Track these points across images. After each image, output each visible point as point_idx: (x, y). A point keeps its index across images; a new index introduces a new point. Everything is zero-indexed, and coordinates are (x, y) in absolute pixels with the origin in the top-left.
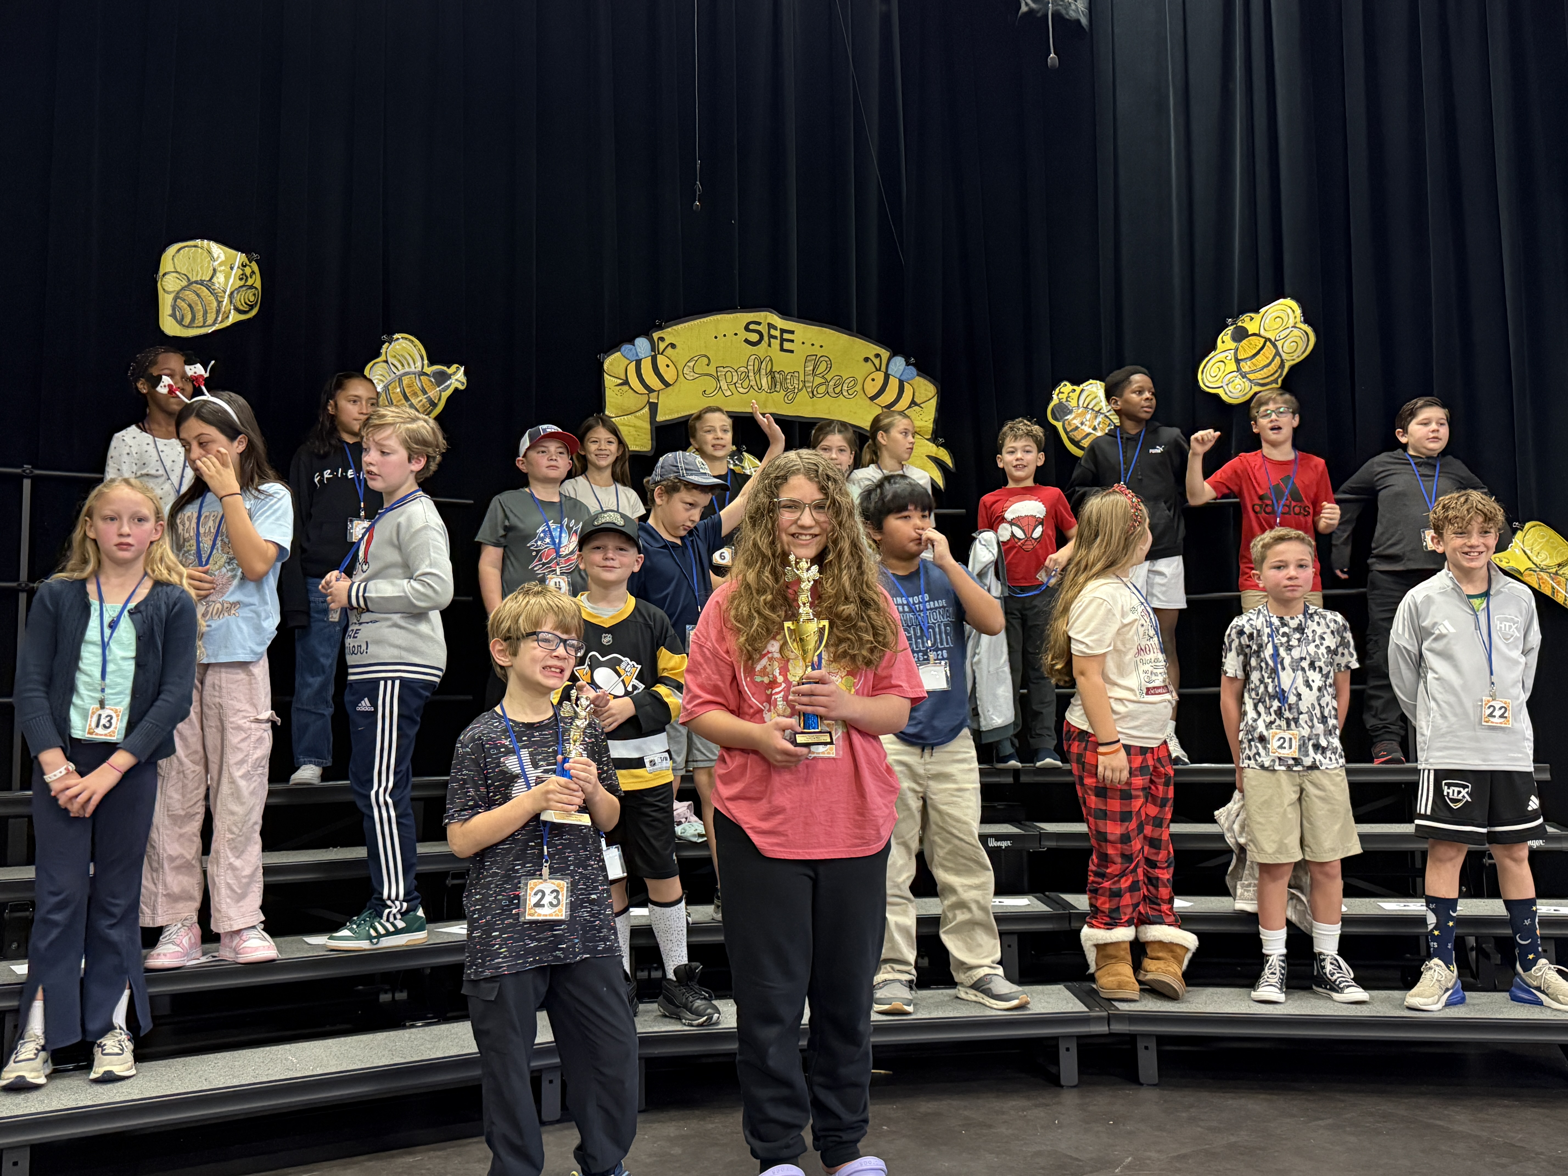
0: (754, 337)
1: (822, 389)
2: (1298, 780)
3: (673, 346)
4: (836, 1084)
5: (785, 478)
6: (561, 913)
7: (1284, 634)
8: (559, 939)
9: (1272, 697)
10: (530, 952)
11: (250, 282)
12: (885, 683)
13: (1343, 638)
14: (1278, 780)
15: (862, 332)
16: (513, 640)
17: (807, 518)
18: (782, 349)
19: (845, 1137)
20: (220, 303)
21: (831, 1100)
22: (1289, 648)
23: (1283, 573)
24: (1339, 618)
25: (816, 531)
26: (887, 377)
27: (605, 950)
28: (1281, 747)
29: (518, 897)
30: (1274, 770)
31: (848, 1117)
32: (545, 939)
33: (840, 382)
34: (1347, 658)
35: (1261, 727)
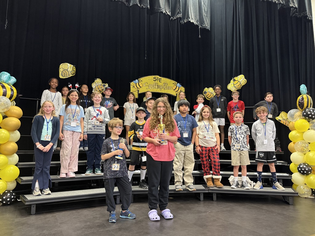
0: (155, 80)
1: (166, 88)
2: (240, 152)
3: (142, 81)
4: (163, 197)
5: (158, 102)
6: (118, 169)
8: (117, 173)
9: (235, 139)
10: (112, 175)
11: (74, 70)
12: (174, 134)
14: (236, 152)
15: (173, 79)
16: (112, 127)
17: (162, 109)
18: (160, 82)
19: (164, 206)
20: (69, 73)
21: (162, 200)
22: (238, 131)
23: (237, 118)
24: (247, 126)
25: (163, 111)
26: (177, 86)
27: (125, 176)
28: (237, 147)
29: (111, 167)
31: (165, 203)
32: (115, 173)
33: (169, 87)
34: (248, 133)
35: (234, 143)
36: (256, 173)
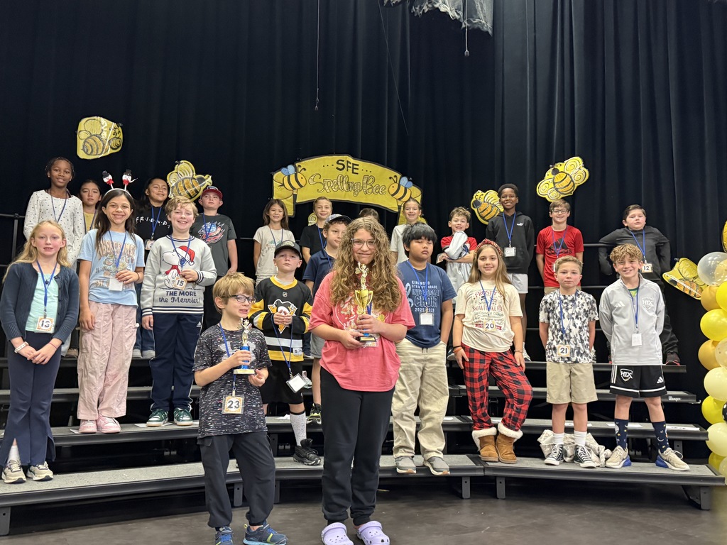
0: (341, 167)
1: (370, 190)
2: (569, 368)
3: (305, 169)
4: (363, 489)
5: (356, 230)
6: (239, 411)
7: (566, 303)
8: (237, 423)
9: (558, 331)
10: (223, 427)
11: (118, 136)
12: (398, 319)
13: (592, 306)
14: (560, 367)
15: (390, 166)
16: (225, 298)
17: (365, 248)
18: (353, 173)
19: (366, 512)
20: (104, 144)
21: (360, 496)
22: (567, 309)
23: (565, 275)
24: (591, 297)
25: (369, 252)
26: (399, 186)
27: (259, 429)
28: (562, 352)
29: (221, 403)
30: (559, 363)
31: (367, 504)
32: (231, 422)
33: (379, 187)
34: (594, 315)
35: (554, 343)
36: (611, 425)
